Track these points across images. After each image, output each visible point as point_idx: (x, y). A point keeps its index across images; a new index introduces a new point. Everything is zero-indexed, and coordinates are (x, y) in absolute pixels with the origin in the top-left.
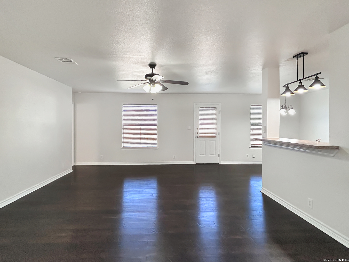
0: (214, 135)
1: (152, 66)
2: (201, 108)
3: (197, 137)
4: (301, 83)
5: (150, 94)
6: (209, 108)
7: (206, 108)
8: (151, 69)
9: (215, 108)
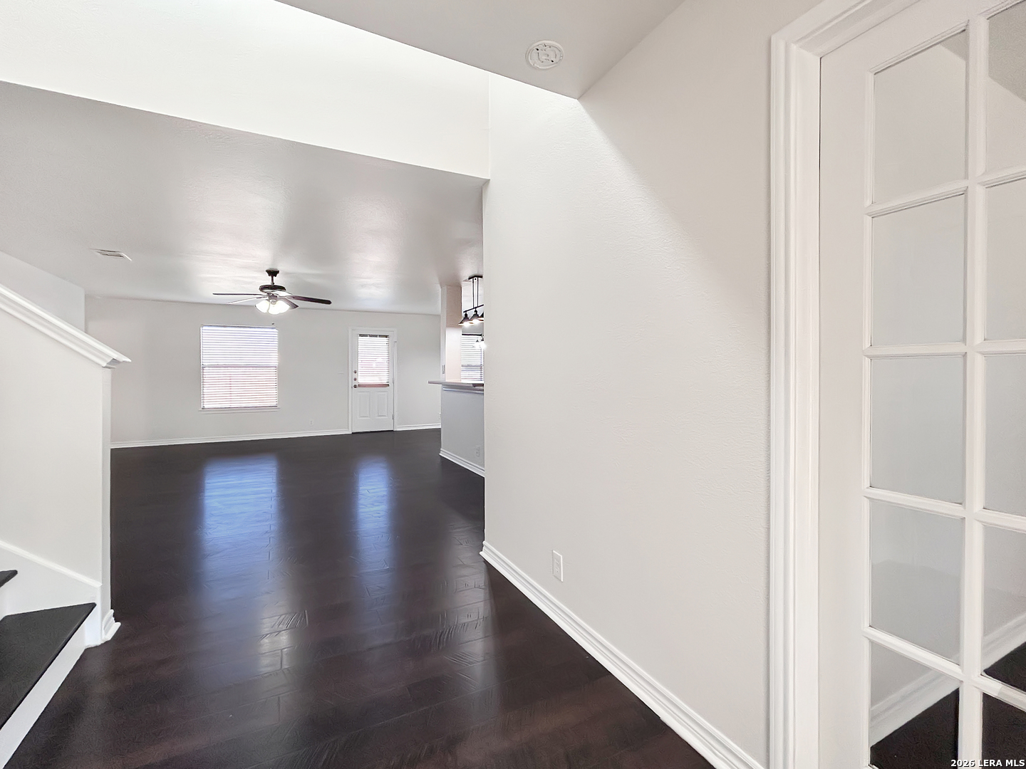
0: (385, 382)
1: (273, 273)
2: (361, 335)
3: (355, 386)
4: (476, 311)
5: (268, 315)
6: (376, 336)
7: (371, 336)
8: (270, 277)
9: (386, 337)
